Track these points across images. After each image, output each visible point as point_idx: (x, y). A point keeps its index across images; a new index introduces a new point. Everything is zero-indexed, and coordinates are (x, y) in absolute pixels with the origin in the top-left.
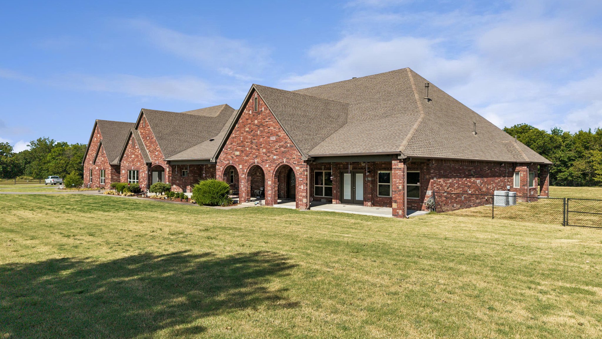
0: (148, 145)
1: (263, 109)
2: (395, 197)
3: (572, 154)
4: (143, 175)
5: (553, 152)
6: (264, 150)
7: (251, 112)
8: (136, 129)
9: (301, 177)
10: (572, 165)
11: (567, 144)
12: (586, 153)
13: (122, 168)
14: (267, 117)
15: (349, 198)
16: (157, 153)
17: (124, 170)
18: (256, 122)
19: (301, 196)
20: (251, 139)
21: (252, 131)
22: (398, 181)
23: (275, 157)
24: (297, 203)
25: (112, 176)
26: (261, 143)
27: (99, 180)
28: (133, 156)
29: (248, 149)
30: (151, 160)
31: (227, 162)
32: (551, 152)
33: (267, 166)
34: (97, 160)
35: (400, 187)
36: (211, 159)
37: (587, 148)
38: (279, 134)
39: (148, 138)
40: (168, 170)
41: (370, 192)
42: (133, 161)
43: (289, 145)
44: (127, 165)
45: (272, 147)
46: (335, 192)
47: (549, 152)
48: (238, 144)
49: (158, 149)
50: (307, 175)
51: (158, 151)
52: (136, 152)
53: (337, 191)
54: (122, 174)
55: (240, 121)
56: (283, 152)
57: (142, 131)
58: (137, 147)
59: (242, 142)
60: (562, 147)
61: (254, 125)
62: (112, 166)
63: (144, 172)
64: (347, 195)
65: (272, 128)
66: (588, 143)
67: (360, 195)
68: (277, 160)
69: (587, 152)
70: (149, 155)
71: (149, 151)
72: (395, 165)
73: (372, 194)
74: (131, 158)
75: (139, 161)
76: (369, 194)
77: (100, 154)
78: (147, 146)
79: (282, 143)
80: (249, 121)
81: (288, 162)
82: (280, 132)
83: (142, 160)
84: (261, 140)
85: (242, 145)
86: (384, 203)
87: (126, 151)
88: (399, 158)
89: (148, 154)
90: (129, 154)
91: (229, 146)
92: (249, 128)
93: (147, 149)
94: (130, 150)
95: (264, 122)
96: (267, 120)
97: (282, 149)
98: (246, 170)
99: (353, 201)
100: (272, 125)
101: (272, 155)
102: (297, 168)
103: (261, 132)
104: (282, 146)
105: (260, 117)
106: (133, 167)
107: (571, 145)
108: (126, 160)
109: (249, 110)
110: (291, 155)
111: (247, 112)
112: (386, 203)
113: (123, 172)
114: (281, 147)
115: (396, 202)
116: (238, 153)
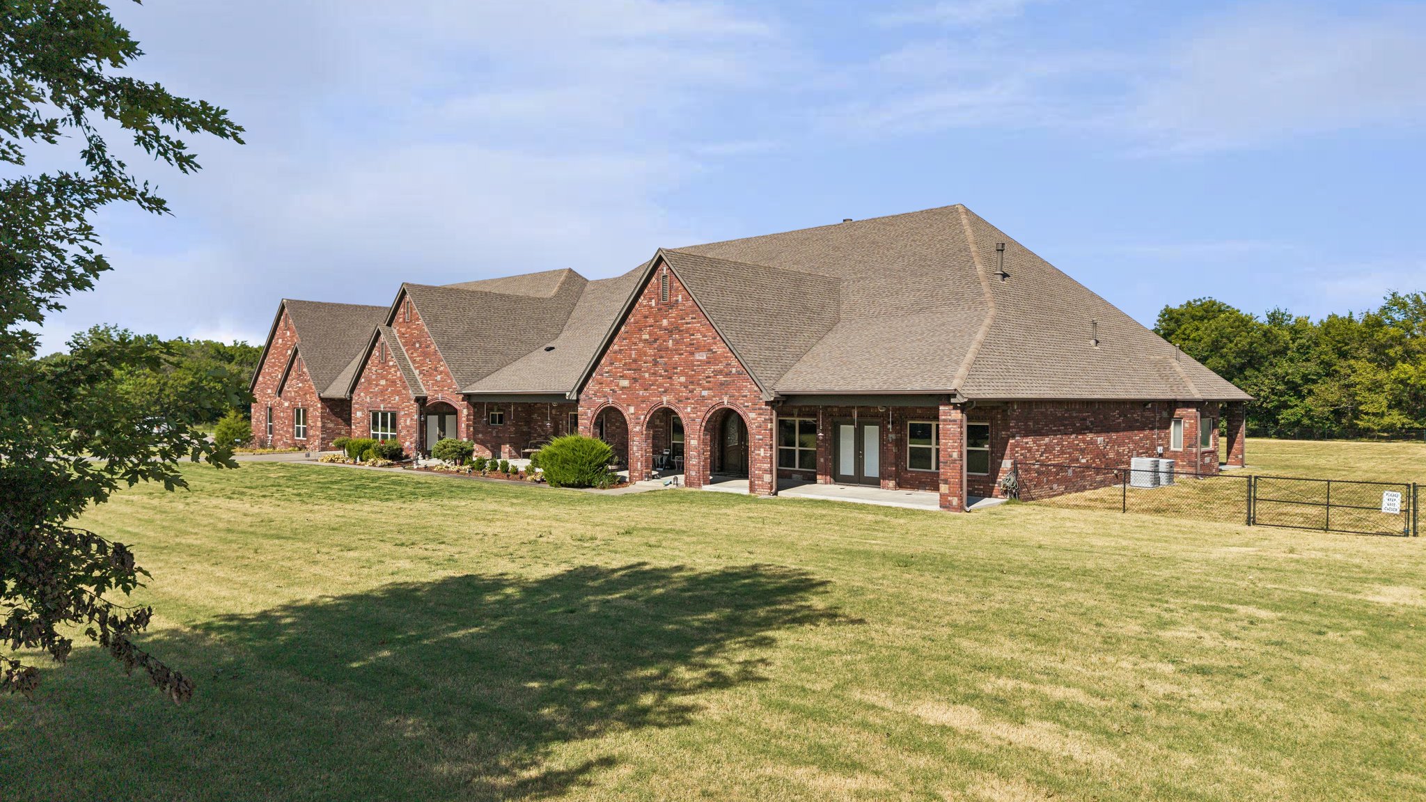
0: (418, 359)
1: (680, 298)
2: (945, 474)
3: (1312, 367)
4: (408, 423)
5: (1271, 364)
6: (683, 379)
7: (653, 303)
8: (389, 324)
9: (759, 433)
10: (1310, 392)
11: (1302, 346)
12: (1341, 365)
13: (356, 406)
14: (687, 315)
15: (852, 473)
16: (439, 378)
17: (362, 410)
18: (665, 322)
19: (760, 469)
20: (655, 355)
21: (656, 340)
22: (950, 443)
23: (705, 393)
24: (751, 482)
25: (323, 423)
26: (676, 364)
27: (291, 430)
28: (383, 382)
29: (647, 375)
30: (425, 391)
31: (602, 400)
32: (1267, 364)
33: (689, 410)
34: (286, 388)
35: (955, 455)
36: (568, 394)
37: (1343, 355)
38: (715, 348)
39: (417, 345)
40: (465, 412)
41: (893, 461)
42: (382, 392)
43: (734, 370)
44: (368, 399)
45: (698, 373)
46: (822, 460)
47: (1261, 364)
48: (625, 364)
49: (442, 368)
50: (771, 429)
51: (441, 373)
52: (390, 373)
53: (826, 460)
54: (356, 419)
55: (631, 319)
56: (722, 384)
57: (403, 330)
58: (391, 363)
59: (635, 361)
60: (1289, 353)
61: (660, 328)
62: (322, 400)
63: (409, 415)
64: (847, 467)
65: (699, 336)
66: (1347, 344)
67: (872, 467)
68: (710, 398)
69: (1344, 363)
70: (420, 381)
71: (420, 373)
72: (945, 414)
73: (897, 466)
74: (377, 385)
75: (399, 393)
76: (891, 465)
77: (293, 373)
78: (414, 362)
79: (720, 367)
80: (651, 321)
81: (732, 404)
82: (715, 344)
83: (404, 392)
84: (676, 358)
85: (634, 366)
86: (920, 482)
87: (366, 371)
88: (953, 400)
89: (418, 378)
90: (374, 377)
91: (606, 369)
92: (650, 334)
93: (416, 368)
94: (374, 369)
95: (683, 324)
96: (688, 320)
97: (721, 378)
98: (642, 417)
99: (859, 479)
100: (698, 331)
101: (698, 389)
102: (752, 415)
103: (676, 342)
104: (720, 372)
105: (673, 313)
106: (382, 406)
107: (1309, 347)
108: (366, 390)
109: (651, 299)
110: (739, 389)
111: (645, 303)
112: (924, 482)
113: (359, 414)
114: (716, 373)
115: (946, 482)
116: (625, 383)
